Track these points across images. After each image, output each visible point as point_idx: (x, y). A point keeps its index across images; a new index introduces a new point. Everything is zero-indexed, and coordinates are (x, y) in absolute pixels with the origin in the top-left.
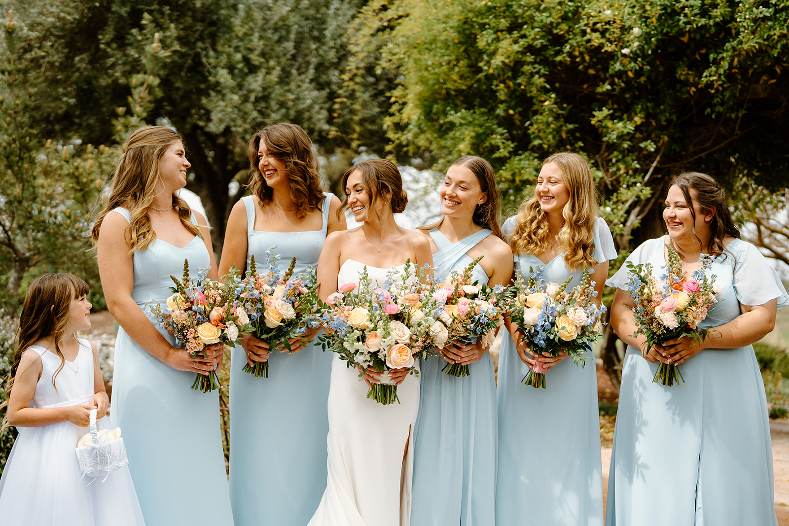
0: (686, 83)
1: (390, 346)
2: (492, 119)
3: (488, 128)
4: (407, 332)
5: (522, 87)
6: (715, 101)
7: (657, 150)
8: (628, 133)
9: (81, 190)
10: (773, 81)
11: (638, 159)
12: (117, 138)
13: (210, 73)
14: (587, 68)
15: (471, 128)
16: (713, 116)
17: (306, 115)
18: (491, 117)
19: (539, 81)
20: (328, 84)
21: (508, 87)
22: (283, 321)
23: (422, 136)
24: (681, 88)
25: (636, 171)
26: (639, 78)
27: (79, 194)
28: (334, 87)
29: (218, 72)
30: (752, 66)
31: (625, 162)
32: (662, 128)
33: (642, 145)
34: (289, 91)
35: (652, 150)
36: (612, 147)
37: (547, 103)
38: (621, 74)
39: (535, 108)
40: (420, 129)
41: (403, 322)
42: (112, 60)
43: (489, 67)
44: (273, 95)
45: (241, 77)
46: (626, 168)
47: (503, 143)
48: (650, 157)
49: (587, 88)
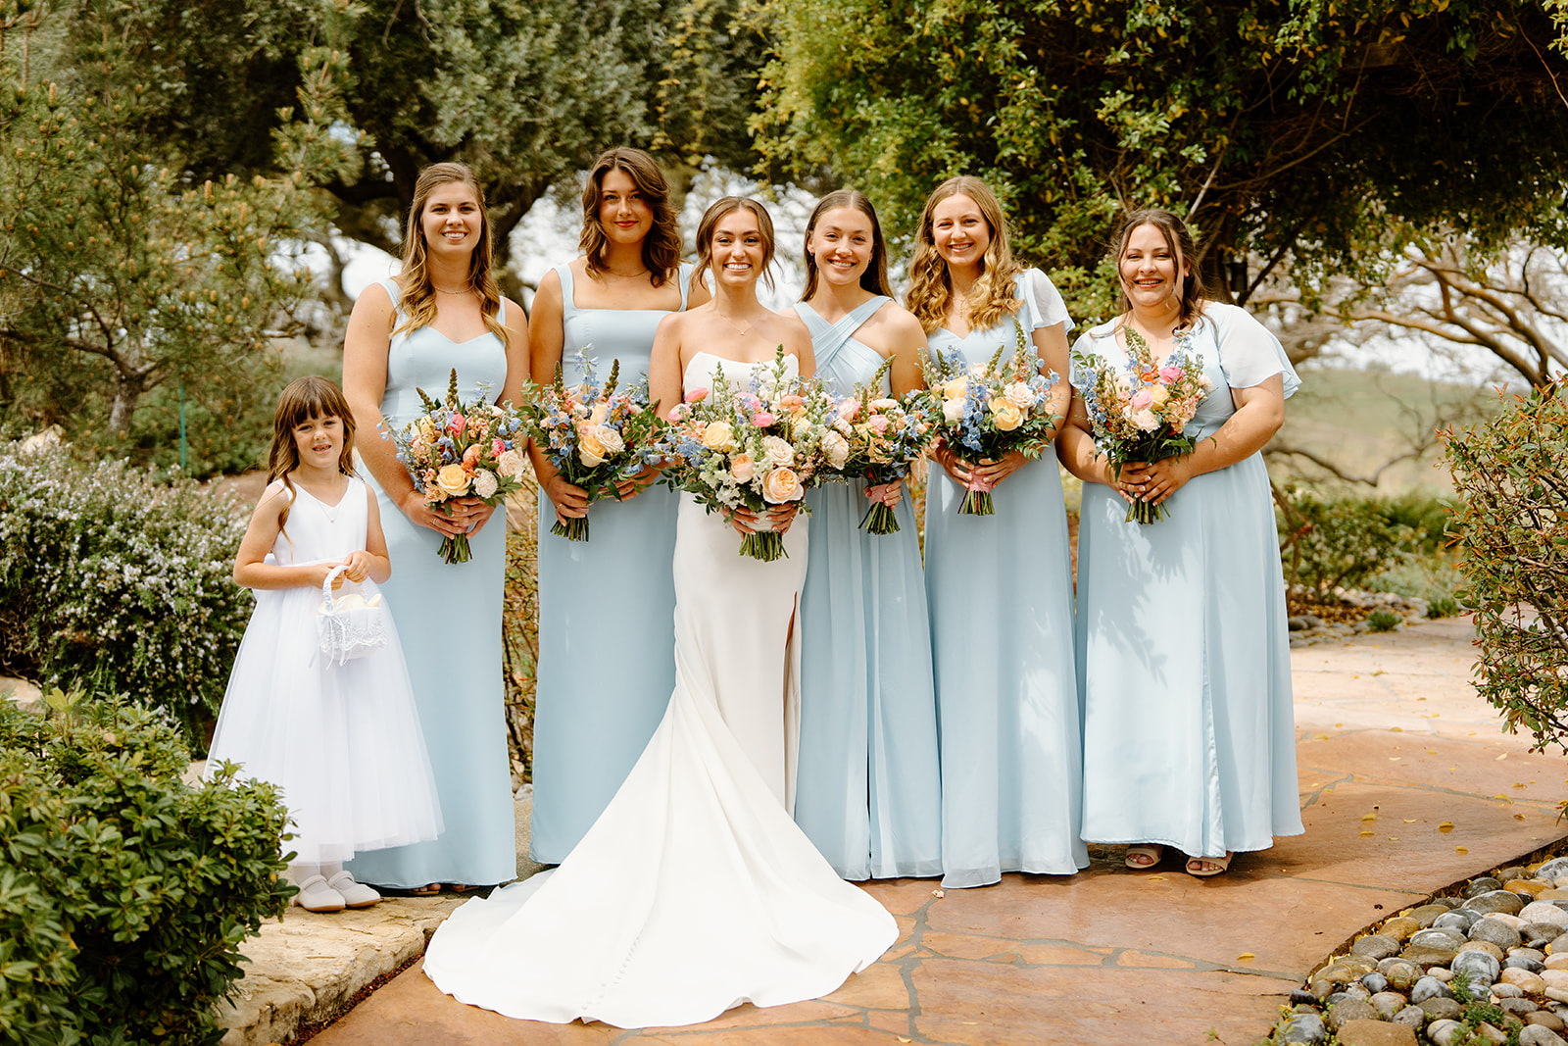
0: (1256, 45)
1: (767, 473)
2: (932, 114)
3: (923, 128)
4: (790, 451)
5: (981, 59)
6: (1302, 76)
7: (1210, 161)
8: (1160, 134)
9: (235, 255)
10: (1400, 38)
11: (1180, 178)
12: (281, 161)
13: (432, 37)
14: (1088, 22)
15: (896, 131)
16: (1301, 102)
17: (609, 108)
18: (930, 110)
19: (1007, 47)
20: (646, 49)
21: (955, 58)
22: (606, 456)
23: (814, 144)
24: (1248, 52)
25: (1175, 197)
26: (1177, 38)
27: (232, 262)
28: (657, 56)
29: (446, 34)
30: (1359, 15)
31: (1158, 182)
32: (1217, 122)
33: (1184, 153)
34: (575, 65)
35: (1201, 160)
36: (1135, 157)
37: (1022, 85)
38: (1145, 32)
39: (1003, 93)
40: (810, 132)
41: (782, 437)
42: (254, 15)
43: (923, 25)
44: (548, 75)
45: (488, 42)
46: (1159, 192)
47: (951, 155)
48: (1199, 172)
49: (1090, 57)
